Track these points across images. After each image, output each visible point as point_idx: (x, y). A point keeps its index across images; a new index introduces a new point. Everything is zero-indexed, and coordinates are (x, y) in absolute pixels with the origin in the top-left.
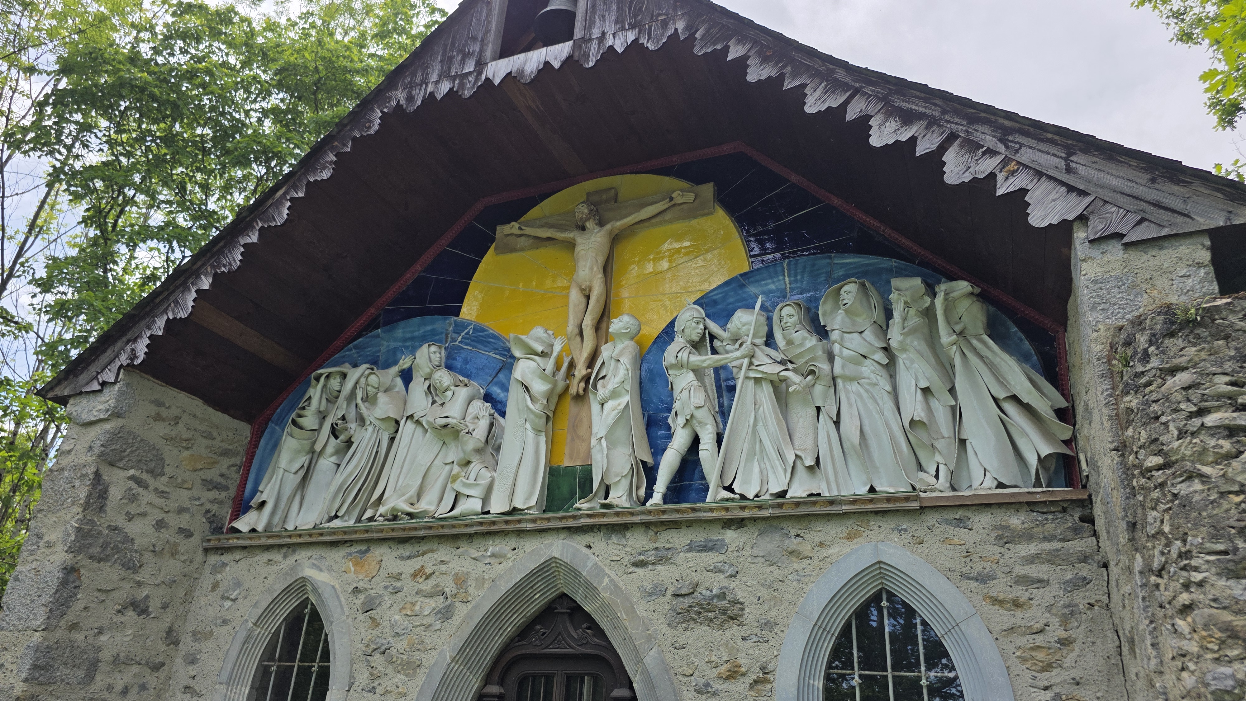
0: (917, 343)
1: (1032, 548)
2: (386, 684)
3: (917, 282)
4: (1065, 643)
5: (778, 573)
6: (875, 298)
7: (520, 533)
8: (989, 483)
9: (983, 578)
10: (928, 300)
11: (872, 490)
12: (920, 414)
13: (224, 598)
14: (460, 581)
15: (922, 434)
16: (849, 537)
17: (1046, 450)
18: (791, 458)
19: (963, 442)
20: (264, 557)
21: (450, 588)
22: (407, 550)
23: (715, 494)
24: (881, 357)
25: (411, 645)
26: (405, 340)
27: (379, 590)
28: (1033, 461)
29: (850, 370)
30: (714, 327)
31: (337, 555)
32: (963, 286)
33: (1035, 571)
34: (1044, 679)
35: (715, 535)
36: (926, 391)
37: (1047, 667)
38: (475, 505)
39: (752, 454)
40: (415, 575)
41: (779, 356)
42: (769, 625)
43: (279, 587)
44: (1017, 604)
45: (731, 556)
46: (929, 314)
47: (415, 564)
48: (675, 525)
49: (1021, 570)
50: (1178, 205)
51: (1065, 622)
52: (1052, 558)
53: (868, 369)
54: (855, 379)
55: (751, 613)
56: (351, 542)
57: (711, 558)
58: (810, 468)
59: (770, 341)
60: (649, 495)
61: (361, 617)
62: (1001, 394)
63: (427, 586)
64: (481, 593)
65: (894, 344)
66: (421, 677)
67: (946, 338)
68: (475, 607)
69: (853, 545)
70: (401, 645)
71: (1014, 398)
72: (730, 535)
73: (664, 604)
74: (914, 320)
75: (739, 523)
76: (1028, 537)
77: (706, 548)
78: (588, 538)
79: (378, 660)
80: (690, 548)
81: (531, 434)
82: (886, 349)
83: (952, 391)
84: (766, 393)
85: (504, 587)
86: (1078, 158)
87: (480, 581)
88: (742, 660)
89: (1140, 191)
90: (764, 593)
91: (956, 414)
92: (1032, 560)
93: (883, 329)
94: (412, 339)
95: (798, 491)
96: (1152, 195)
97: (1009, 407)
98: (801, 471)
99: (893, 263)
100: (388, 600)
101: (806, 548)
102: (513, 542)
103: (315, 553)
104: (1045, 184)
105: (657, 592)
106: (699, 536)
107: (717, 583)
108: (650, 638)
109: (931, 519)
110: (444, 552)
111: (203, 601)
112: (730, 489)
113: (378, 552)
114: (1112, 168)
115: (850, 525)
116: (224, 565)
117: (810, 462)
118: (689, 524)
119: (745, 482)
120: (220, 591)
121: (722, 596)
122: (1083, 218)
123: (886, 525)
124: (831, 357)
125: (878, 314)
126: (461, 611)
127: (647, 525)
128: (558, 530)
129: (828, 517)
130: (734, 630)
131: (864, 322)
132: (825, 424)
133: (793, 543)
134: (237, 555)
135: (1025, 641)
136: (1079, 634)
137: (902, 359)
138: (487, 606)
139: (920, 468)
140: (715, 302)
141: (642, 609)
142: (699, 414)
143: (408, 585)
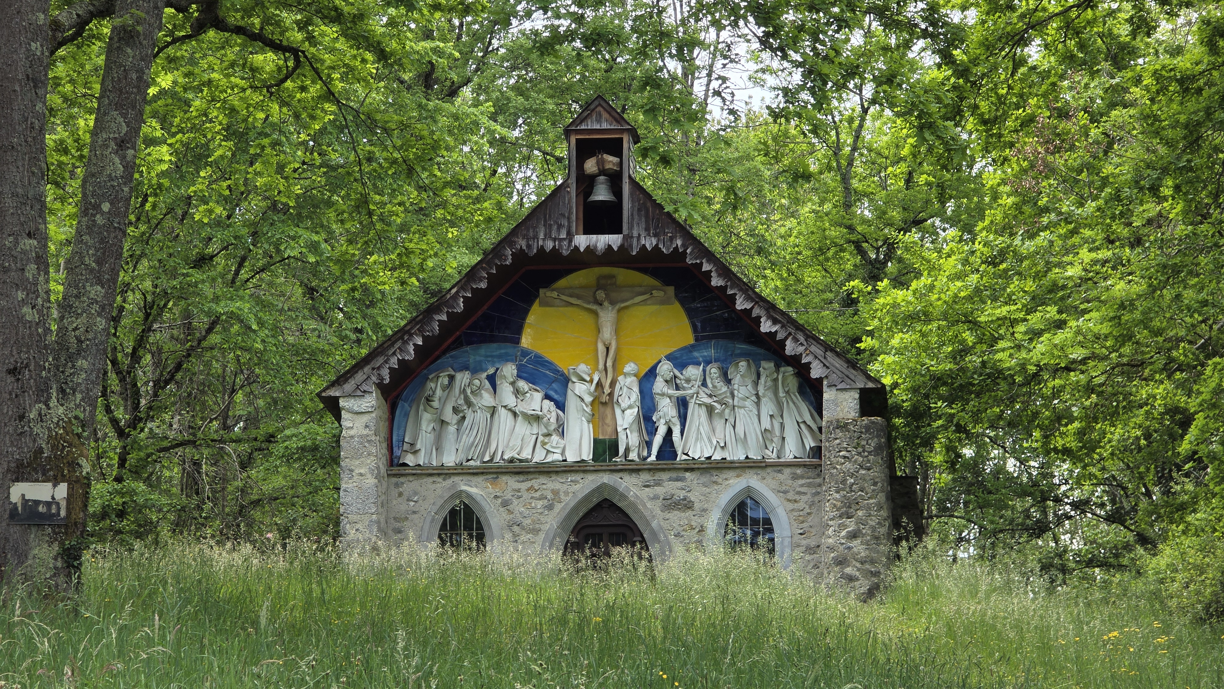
0: (770, 394)
1: (803, 481)
2: (523, 538)
3: (772, 365)
4: (809, 514)
5: (708, 490)
6: (753, 369)
7: (585, 471)
8: (791, 456)
9: (785, 492)
10: (775, 375)
11: (747, 457)
12: (768, 427)
13: (408, 500)
14: (556, 493)
15: (769, 435)
16: (738, 476)
17: (813, 445)
18: (715, 443)
19: (784, 438)
20: (431, 479)
21: (550, 496)
22: (521, 478)
23: (681, 457)
24: (754, 398)
25: (533, 521)
26: (487, 356)
27: (509, 496)
28: (808, 448)
29: (741, 403)
30: (677, 373)
31: (480, 479)
32: (790, 369)
33: (803, 490)
34: (801, 526)
35: (681, 474)
36: (771, 416)
37: (803, 522)
38: (558, 457)
39: (697, 439)
40: (528, 490)
41: (709, 392)
42: (705, 510)
43: (447, 495)
44: (795, 501)
45: (688, 483)
46: (776, 380)
47: (528, 484)
48: (663, 470)
49: (798, 489)
50: (853, 377)
51: (810, 507)
52: (809, 485)
53: (748, 403)
54: (744, 407)
55: (697, 506)
56: (487, 473)
57: (679, 484)
58: (722, 448)
59: (704, 384)
60: (649, 455)
61: (501, 509)
62: (800, 420)
63: (537, 495)
64: (568, 498)
65: (760, 394)
66: (542, 536)
67: (781, 394)
68: (567, 504)
69: (739, 479)
70: (527, 522)
71: (804, 422)
72: (688, 475)
73: (659, 503)
74: (769, 383)
75: (692, 470)
76: (802, 477)
77: (677, 480)
78: (620, 475)
79: (516, 528)
80: (670, 480)
81: (586, 423)
82: (757, 395)
83: (782, 416)
84: (703, 411)
85: (580, 496)
86: (829, 353)
87: (566, 493)
88: (693, 523)
89: (844, 370)
90: (702, 498)
91: (782, 426)
92: (802, 486)
93: (756, 384)
94: (492, 356)
95: (717, 457)
96: (847, 373)
97: (802, 426)
98: (718, 448)
99: (762, 351)
100: (515, 502)
101: (720, 480)
102: (582, 475)
103: (466, 478)
104: (817, 362)
105: (656, 497)
106: (674, 475)
107: (682, 494)
108: (654, 516)
109: (769, 470)
110: (543, 479)
111: (395, 502)
112: (687, 454)
113: (504, 478)
114: (837, 359)
115: (738, 471)
116: (403, 483)
117: (722, 444)
118: (669, 470)
119: (694, 452)
120: (405, 497)
121: (685, 499)
122: (826, 377)
123: (752, 471)
124: (733, 396)
125: (754, 377)
126: (558, 507)
127: (650, 470)
128: (605, 471)
129: (729, 468)
130: (690, 513)
131: (749, 382)
132: (729, 427)
133: (715, 478)
134: (411, 478)
135: (796, 514)
136: (814, 510)
137: (764, 400)
138: (572, 504)
139: (767, 448)
140: (676, 358)
141: (649, 505)
142: (673, 420)
143: (526, 495)
